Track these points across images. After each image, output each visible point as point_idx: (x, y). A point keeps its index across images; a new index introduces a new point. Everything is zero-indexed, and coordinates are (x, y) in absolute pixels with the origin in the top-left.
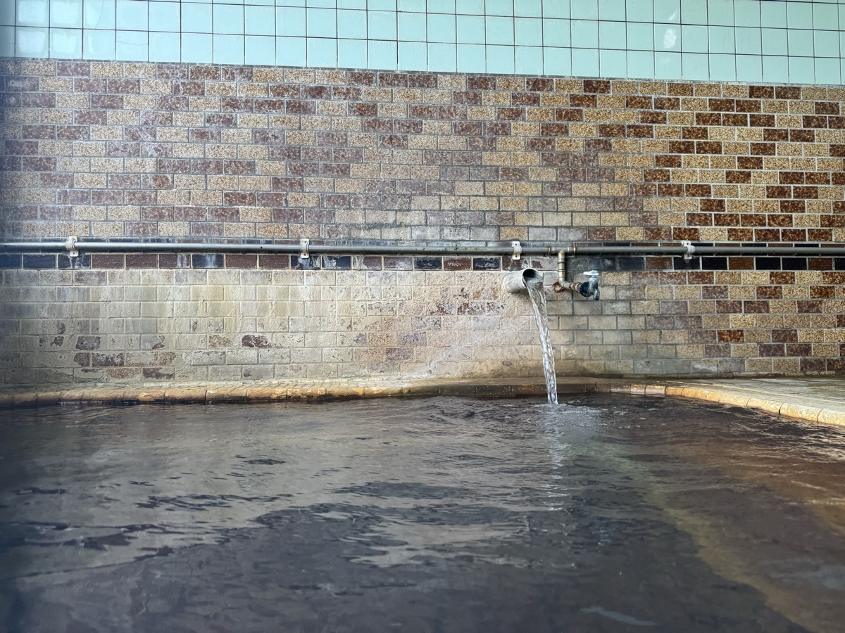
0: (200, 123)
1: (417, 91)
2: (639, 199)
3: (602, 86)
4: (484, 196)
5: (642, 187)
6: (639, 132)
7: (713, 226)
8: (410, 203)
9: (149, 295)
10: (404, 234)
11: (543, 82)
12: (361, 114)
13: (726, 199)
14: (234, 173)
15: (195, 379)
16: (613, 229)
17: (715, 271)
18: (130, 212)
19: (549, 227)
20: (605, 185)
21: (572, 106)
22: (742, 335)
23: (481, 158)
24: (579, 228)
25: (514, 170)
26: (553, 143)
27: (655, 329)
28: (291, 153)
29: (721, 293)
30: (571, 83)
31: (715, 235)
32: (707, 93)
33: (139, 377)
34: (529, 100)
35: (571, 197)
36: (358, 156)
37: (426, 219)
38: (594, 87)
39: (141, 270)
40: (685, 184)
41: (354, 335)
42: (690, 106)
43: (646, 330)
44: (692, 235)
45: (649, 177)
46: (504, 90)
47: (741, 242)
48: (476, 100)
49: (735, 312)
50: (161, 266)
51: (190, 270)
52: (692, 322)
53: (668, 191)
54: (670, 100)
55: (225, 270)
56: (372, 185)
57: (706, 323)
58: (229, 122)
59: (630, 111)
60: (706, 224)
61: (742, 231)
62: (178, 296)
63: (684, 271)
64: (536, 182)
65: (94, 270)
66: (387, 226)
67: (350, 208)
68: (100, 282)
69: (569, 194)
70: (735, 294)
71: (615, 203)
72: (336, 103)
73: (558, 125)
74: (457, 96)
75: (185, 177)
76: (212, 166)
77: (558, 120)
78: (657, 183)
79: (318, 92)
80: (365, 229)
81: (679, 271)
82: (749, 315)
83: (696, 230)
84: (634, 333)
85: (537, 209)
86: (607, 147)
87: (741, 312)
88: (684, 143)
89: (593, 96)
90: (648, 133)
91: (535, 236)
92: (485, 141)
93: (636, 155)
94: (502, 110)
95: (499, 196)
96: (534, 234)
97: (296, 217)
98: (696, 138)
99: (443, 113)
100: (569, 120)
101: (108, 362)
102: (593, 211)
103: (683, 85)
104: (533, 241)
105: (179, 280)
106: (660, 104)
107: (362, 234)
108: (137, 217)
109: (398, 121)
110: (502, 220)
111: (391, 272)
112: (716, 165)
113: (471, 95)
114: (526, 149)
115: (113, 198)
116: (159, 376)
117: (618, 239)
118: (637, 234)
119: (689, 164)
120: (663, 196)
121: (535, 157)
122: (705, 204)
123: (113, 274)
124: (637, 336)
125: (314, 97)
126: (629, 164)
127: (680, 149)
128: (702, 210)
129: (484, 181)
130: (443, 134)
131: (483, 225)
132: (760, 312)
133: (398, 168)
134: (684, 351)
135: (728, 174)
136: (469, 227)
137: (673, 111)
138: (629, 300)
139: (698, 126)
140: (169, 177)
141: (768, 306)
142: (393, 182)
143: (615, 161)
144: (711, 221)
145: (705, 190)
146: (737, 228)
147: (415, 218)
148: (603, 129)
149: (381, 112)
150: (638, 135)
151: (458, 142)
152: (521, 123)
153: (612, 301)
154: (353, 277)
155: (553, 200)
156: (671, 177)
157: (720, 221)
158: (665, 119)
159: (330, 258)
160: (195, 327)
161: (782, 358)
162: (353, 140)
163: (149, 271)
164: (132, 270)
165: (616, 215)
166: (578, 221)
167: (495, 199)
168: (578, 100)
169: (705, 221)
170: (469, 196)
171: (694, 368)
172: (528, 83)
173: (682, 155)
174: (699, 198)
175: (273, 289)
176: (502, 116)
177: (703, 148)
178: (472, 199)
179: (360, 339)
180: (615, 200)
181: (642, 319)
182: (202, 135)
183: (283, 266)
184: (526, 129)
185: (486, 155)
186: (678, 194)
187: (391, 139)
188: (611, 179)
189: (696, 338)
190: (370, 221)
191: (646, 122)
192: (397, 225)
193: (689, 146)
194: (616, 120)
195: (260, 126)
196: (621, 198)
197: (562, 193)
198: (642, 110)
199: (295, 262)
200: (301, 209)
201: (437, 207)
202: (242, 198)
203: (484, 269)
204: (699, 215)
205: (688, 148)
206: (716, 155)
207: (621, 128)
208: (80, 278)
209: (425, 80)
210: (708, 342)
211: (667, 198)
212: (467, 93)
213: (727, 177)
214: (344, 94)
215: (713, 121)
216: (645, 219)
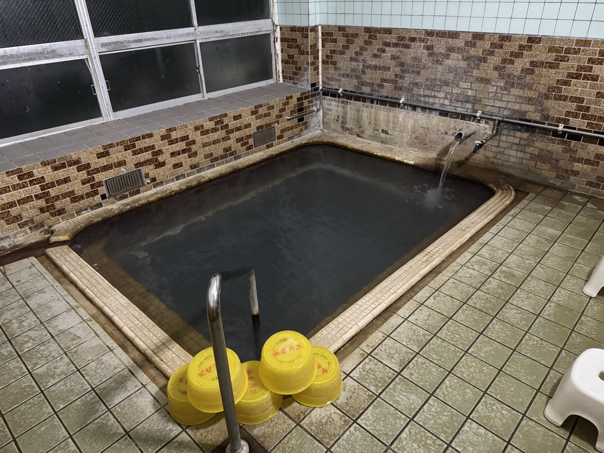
0: (376, 51)
1: (450, 40)
2: (542, 100)
3: (538, 40)
4: (470, 89)
5: (545, 94)
6: (551, 66)
7: (580, 119)
8: (441, 88)
9: (358, 111)
10: (437, 101)
11: (507, 37)
12: (427, 50)
13: (592, 106)
14: (384, 71)
15: (369, 140)
16: (526, 112)
17: (573, 141)
18: (355, 81)
19: (496, 107)
20: (526, 91)
21: (519, 50)
22: (578, 174)
23: (472, 72)
24: (509, 109)
25: (485, 79)
26: (506, 68)
27: (534, 160)
28: (402, 64)
29: (574, 152)
30: (521, 37)
31: (579, 123)
32: (600, 46)
33: (355, 136)
34: (499, 46)
35: (509, 94)
36: (424, 67)
37: (446, 95)
38: (532, 40)
39: (357, 102)
40: (570, 95)
41: (415, 136)
42: (586, 53)
43: (530, 160)
44: (566, 121)
45: (551, 90)
46: (488, 41)
47: (593, 130)
48: (474, 45)
49: (579, 162)
50: (362, 102)
51: (369, 104)
52: (553, 162)
53: (560, 98)
54: (575, 49)
55: (378, 105)
56: (427, 80)
57: (561, 163)
58: (384, 51)
59: (549, 54)
60: (576, 118)
61: (596, 124)
62: (366, 112)
63: (556, 138)
64: (494, 85)
65: (346, 100)
66: (431, 97)
67: (419, 88)
68: (347, 104)
69: (507, 93)
70: (581, 154)
71: (529, 100)
72: (419, 44)
73: (510, 59)
74: (467, 43)
75: (370, 71)
76: (378, 68)
77: (510, 57)
78: (554, 93)
79: (413, 40)
80: (423, 97)
81: (553, 138)
82: (586, 166)
83: (569, 120)
84: (524, 160)
85: (492, 98)
86: (532, 72)
87: (582, 163)
88: (576, 74)
89: (531, 45)
90: (557, 67)
91: (489, 110)
92: (475, 65)
93: (547, 78)
94: (484, 51)
95: (476, 90)
96: (488, 108)
97: (401, 89)
98: (584, 72)
99: (459, 50)
100: (516, 57)
101: (348, 130)
102: (518, 103)
103: (586, 40)
104: (487, 112)
105: (367, 107)
106: (568, 51)
107: (422, 99)
108: (357, 84)
109: (441, 53)
110: (476, 100)
111: (430, 115)
112: (592, 87)
113: (473, 42)
114: (493, 70)
115: (351, 77)
116: (360, 137)
117: (527, 117)
118: (537, 116)
119: (575, 85)
120: (556, 100)
121: (496, 74)
122: (578, 107)
123: (350, 102)
124: (524, 161)
125: (411, 42)
126: (541, 82)
127: (573, 76)
128: (575, 110)
129: (472, 83)
130: (458, 60)
131: (467, 102)
132: (593, 165)
133: (439, 74)
134: (546, 173)
135: (598, 93)
136: (461, 102)
137: (575, 55)
138: (525, 145)
139: (588, 65)
140: (366, 70)
141: (599, 164)
142: (435, 80)
143: (534, 80)
144: (579, 117)
145: (581, 100)
146: (594, 122)
147: (442, 95)
148: (532, 63)
149: (435, 49)
150: (550, 68)
151: (463, 64)
152: (492, 57)
153: (517, 144)
154: (417, 115)
155: (500, 95)
156: (563, 91)
157: (584, 117)
158: (568, 60)
159: (410, 106)
160: (370, 123)
161: (598, 190)
162: (423, 60)
163: (359, 102)
164: (355, 102)
165: (528, 106)
166: (509, 106)
167: (474, 91)
168: (523, 47)
169: (576, 116)
170: (464, 89)
171: (548, 181)
172: (499, 37)
173: (573, 80)
174: (576, 104)
175: (391, 114)
176: (484, 53)
177: (587, 78)
178: (465, 90)
179: (416, 138)
180: (530, 99)
181: (530, 155)
182: (375, 56)
183: (395, 107)
184: (495, 60)
185: (475, 71)
186: (564, 101)
187: (437, 61)
188: (530, 88)
189: (554, 169)
190: (425, 94)
191: (557, 61)
192: (435, 97)
193: (578, 75)
194: (540, 59)
195: (393, 53)
196: (533, 98)
197: (505, 92)
198: (556, 54)
199: (399, 106)
200: (402, 86)
201: (451, 91)
202: (385, 81)
203: (465, 120)
204: (573, 113)
205: (578, 77)
206: (594, 82)
207: (542, 63)
208: (343, 102)
209: (454, 35)
210: (559, 172)
211: (558, 102)
212: (471, 42)
213: (597, 95)
214: (422, 40)
215: (598, 63)
216: (543, 110)
